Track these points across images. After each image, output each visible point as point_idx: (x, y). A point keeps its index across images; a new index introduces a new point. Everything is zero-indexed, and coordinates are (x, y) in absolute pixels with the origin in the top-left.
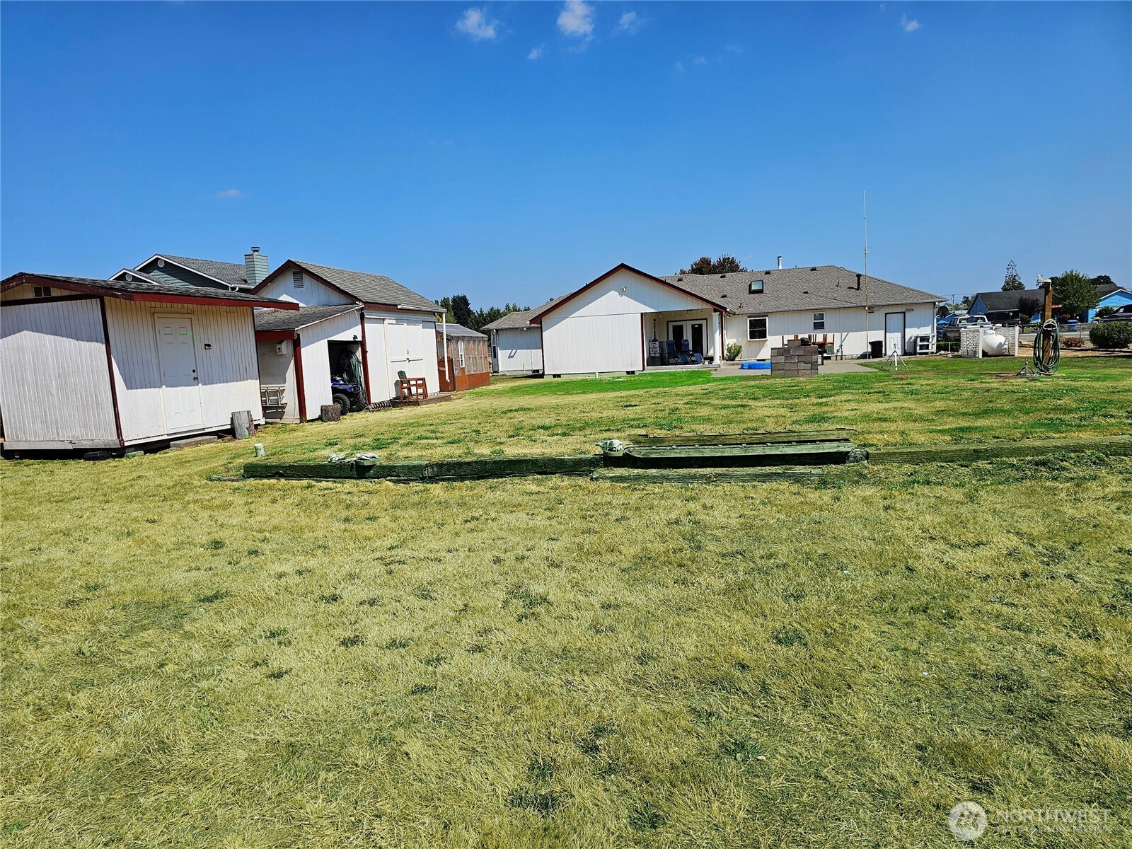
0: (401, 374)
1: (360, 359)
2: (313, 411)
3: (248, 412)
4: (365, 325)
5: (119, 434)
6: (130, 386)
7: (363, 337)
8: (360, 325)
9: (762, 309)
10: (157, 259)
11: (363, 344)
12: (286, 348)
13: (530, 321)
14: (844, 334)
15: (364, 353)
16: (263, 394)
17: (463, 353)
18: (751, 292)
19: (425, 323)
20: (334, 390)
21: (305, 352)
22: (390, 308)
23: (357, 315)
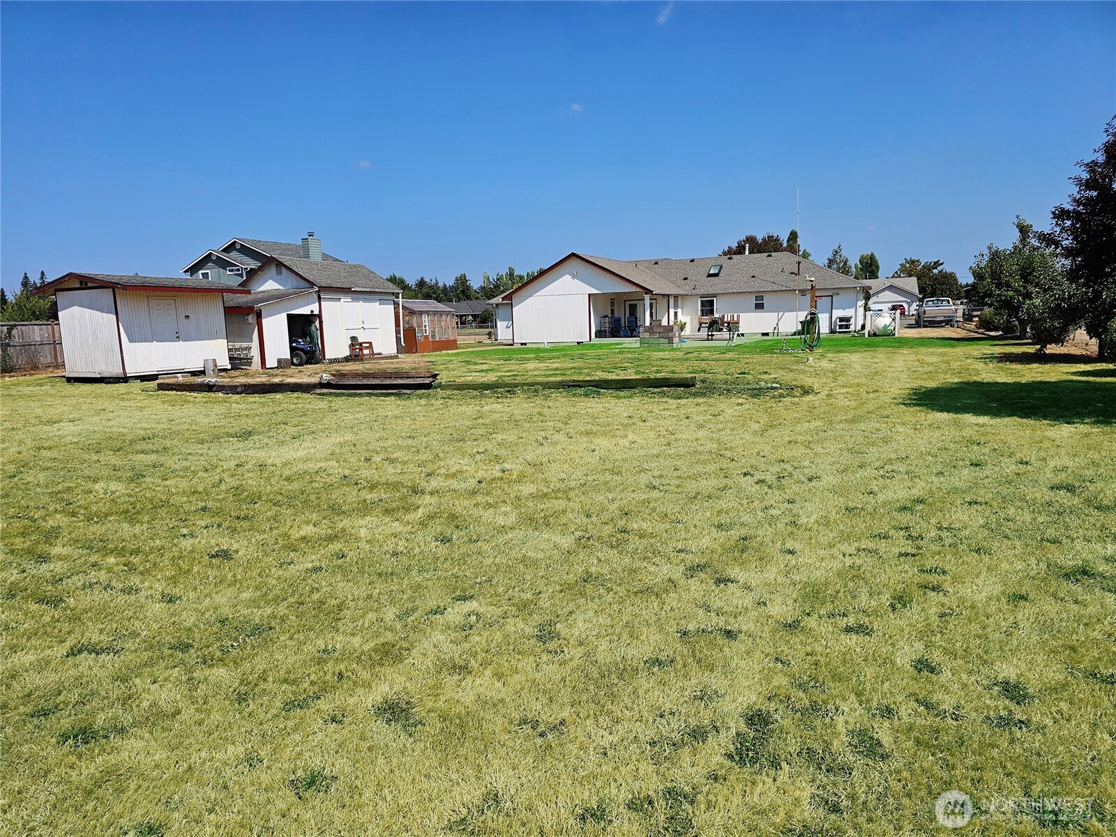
0: (354, 339)
1: (318, 327)
2: (271, 362)
3: (214, 360)
4: (322, 303)
5: (124, 369)
6: (131, 340)
7: (320, 311)
8: (318, 303)
9: (711, 291)
10: (235, 242)
11: (320, 316)
12: (251, 319)
13: (502, 298)
14: (781, 314)
15: (321, 323)
16: (229, 350)
17: (427, 324)
18: (710, 275)
19: (382, 302)
20: (292, 349)
21: (265, 321)
22: (346, 291)
23: (315, 296)
